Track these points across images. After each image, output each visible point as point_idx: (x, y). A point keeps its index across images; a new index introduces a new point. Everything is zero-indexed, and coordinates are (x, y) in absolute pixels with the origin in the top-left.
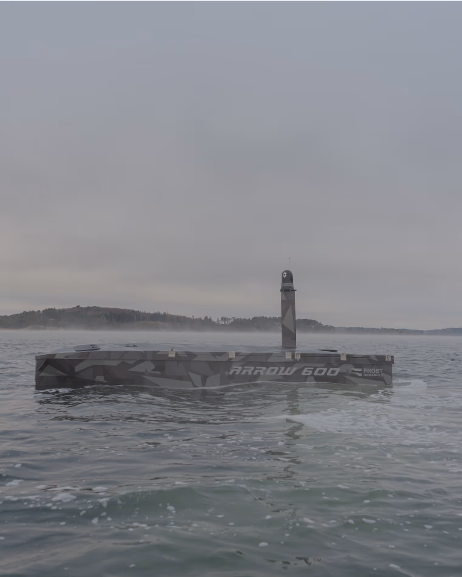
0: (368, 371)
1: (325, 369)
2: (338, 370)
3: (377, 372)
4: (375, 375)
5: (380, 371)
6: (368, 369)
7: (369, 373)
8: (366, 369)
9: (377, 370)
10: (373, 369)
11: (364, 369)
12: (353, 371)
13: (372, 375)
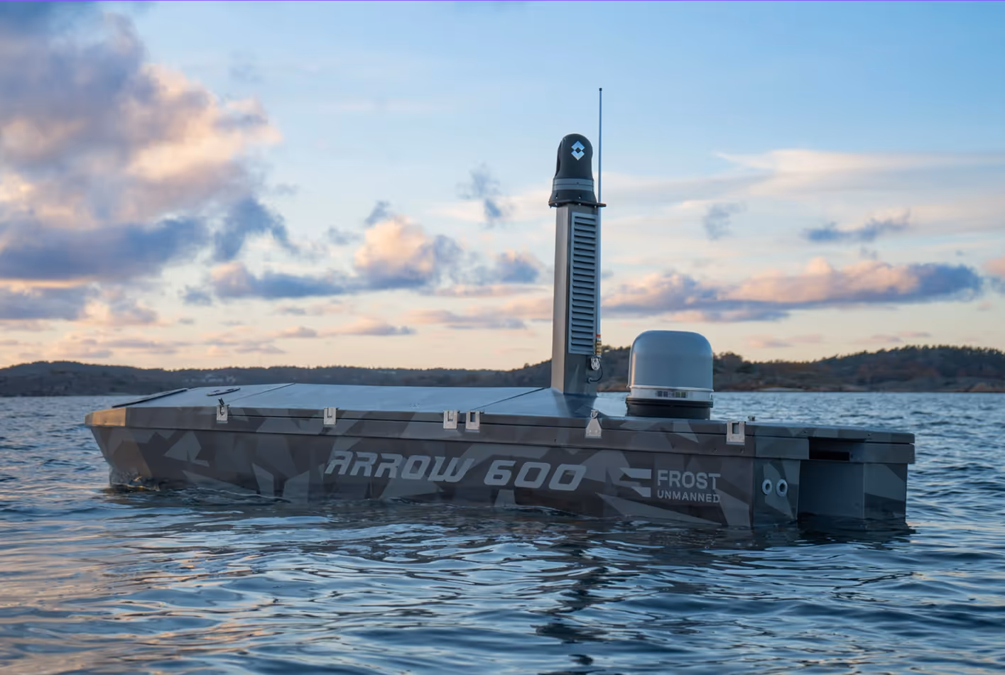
0: (671, 480)
1: (545, 468)
2: (580, 471)
3: (702, 484)
4: (693, 497)
5: (710, 480)
6: (672, 473)
7: (674, 488)
8: (666, 472)
9: (702, 477)
10: (687, 473)
11: (660, 472)
12: (625, 477)
13: (682, 495)
